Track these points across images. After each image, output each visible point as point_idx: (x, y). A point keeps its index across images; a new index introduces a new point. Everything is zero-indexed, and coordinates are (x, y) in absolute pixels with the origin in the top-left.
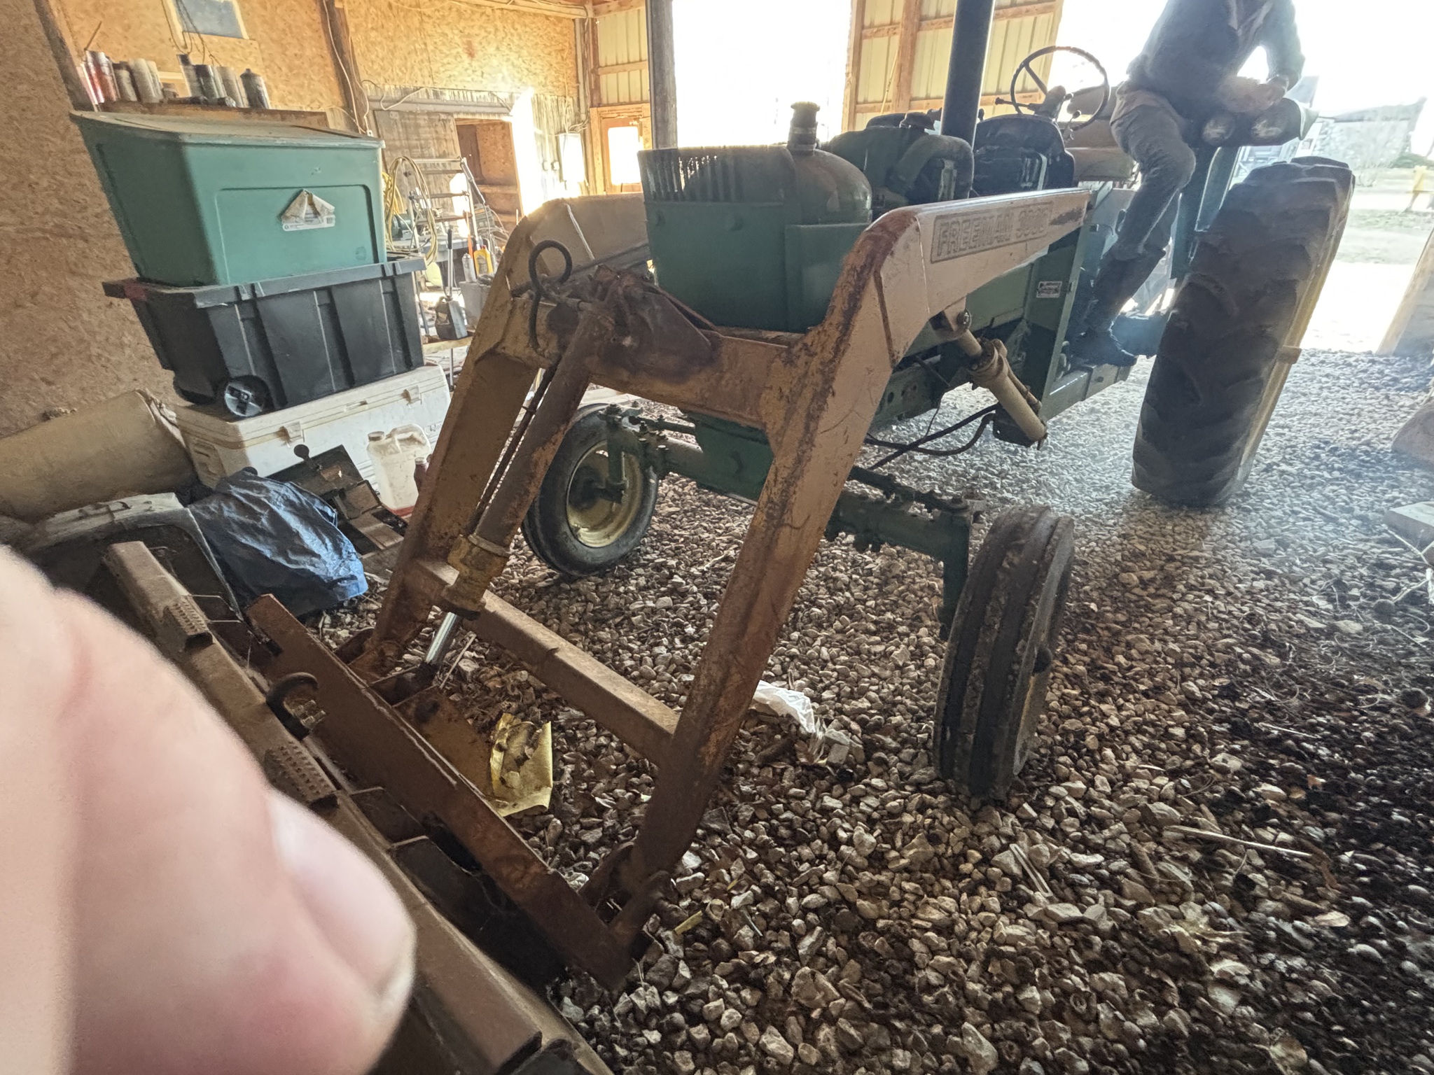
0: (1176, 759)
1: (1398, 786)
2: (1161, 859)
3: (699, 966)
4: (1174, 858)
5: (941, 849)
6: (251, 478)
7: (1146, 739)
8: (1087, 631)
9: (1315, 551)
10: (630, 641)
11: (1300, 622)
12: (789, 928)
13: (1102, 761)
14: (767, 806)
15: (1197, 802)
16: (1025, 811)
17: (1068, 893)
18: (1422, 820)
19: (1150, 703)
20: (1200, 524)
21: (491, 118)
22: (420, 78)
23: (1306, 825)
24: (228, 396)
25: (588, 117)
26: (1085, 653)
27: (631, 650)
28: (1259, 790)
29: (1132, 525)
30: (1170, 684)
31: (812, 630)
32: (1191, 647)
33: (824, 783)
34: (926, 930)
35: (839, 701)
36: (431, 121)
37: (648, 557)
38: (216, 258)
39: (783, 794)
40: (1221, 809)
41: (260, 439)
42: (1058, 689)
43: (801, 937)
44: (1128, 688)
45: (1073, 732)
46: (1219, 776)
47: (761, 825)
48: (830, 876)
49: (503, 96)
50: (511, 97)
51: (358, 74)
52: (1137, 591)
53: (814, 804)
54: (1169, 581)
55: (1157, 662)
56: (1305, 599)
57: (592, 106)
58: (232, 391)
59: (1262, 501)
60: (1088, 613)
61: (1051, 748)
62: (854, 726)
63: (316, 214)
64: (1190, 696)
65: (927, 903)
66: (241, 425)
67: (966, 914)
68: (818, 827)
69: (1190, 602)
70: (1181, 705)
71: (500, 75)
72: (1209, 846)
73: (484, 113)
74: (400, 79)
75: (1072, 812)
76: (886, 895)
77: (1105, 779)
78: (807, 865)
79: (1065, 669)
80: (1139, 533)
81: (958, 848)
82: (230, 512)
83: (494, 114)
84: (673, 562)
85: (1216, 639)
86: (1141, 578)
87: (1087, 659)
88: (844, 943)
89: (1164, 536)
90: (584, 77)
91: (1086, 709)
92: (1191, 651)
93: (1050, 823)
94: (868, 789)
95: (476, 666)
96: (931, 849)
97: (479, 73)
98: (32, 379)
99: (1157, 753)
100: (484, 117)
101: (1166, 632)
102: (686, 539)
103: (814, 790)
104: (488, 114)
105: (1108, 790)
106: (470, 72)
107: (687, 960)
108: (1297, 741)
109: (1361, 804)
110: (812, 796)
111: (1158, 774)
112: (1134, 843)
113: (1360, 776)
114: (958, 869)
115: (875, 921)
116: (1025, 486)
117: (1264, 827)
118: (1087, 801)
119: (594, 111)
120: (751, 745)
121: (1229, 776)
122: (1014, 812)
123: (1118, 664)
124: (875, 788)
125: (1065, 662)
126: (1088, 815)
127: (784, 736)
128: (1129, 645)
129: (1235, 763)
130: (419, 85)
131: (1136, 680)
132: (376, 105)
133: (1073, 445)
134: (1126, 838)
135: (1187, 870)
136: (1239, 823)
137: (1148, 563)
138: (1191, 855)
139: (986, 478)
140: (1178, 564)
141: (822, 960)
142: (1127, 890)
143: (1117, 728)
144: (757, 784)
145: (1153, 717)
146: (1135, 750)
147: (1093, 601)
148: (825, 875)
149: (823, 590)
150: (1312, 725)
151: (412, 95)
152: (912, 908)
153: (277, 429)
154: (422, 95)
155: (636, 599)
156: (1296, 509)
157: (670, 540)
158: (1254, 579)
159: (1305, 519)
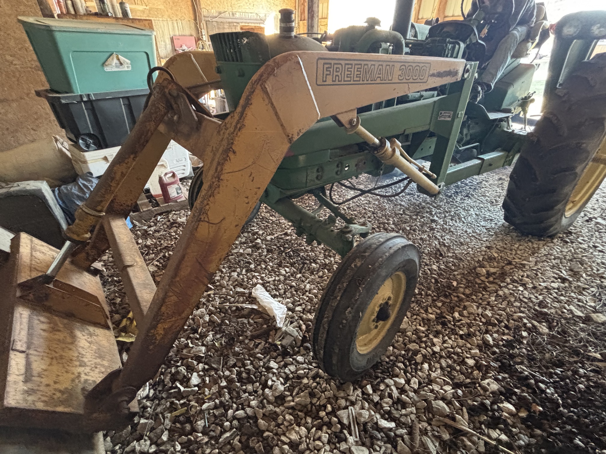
0: (462, 377)
1: (585, 423)
2: (426, 434)
3: (173, 436)
4: (434, 435)
5: (315, 400)
6: (89, 176)
7: (450, 362)
8: (446, 296)
9: (598, 270)
10: (224, 267)
11: (571, 311)
12: (222, 426)
13: (421, 370)
14: (242, 361)
15: (462, 405)
16: (366, 389)
17: (367, 441)
18: (592, 448)
19: (461, 342)
20: (535, 246)
21: (256, 25)
22: (227, 7)
23: (520, 433)
24: (80, 141)
25: (299, 25)
26: (439, 308)
27: (222, 272)
28: (501, 405)
29: (496, 242)
30: (477, 333)
31: (307, 275)
32: (498, 315)
33: (275, 354)
34: (285, 443)
35: (303, 313)
36: (230, 26)
37: (253, 228)
38: (72, 81)
39: (254, 355)
40: (473, 412)
41: (96, 160)
42: (416, 326)
43: (226, 431)
44: (454, 332)
45: (412, 350)
46: (482, 392)
47: (235, 370)
48: (253, 403)
49: (262, 15)
50: (265, 16)
51: (200, 5)
52: (483, 278)
53: (264, 365)
54: (503, 275)
55: (475, 320)
56: (580, 297)
57: (301, 20)
58: (83, 139)
59: (578, 237)
60: (450, 286)
61: (397, 357)
62: (304, 327)
63: (121, 64)
64: (486, 343)
65: (293, 429)
66: (86, 154)
67: (310, 440)
68: (261, 376)
69: (509, 289)
70: (479, 347)
71: (261, 6)
72: (457, 433)
73: (253, 23)
74: (218, 8)
75: (390, 396)
76: (275, 419)
77: (417, 381)
78: (247, 394)
79: (424, 315)
80: (498, 247)
81: (323, 401)
82: (75, 190)
83: (257, 23)
84: (261, 232)
85: (515, 313)
86: (488, 272)
87: (439, 311)
88: (243, 440)
89: (511, 250)
90: (299, 6)
91: (424, 339)
92: (498, 317)
93: (376, 398)
94: (294, 362)
95: (156, 269)
96: (309, 400)
97: (252, 5)
98: (28, 128)
99: (453, 371)
100: (253, 25)
101: (489, 303)
102: (273, 222)
103: (268, 357)
104: (255, 23)
105: (416, 387)
106: (248, 4)
107: (170, 430)
108: (537, 381)
109: (558, 429)
110: (265, 360)
111: (448, 384)
112: (416, 422)
113: (566, 411)
114: (318, 414)
115: (264, 432)
116: (447, 215)
117: (494, 429)
118: (402, 391)
119: (301, 22)
120: (251, 328)
121: (488, 393)
122: (362, 389)
123: (454, 318)
124: (298, 362)
125: (426, 311)
126: (398, 398)
127: (268, 326)
128: (465, 308)
129: (494, 386)
130: (226, 10)
131: (460, 328)
132: (207, 19)
133: (483, 196)
134: (413, 417)
135: (437, 444)
136: (481, 423)
137: (496, 264)
138: (444, 436)
139: (429, 208)
140: (513, 267)
141: (229, 446)
142: (399, 448)
143: (437, 353)
144: (244, 348)
145: (459, 350)
146: (442, 368)
147: (456, 280)
148: (251, 402)
149: (322, 255)
150: (551, 373)
151: (222, 15)
152: (285, 429)
153: (103, 157)
154: (227, 15)
155: (236, 248)
156: (596, 244)
157: (266, 222)
158: (553, 282)
159: (600, 251)
